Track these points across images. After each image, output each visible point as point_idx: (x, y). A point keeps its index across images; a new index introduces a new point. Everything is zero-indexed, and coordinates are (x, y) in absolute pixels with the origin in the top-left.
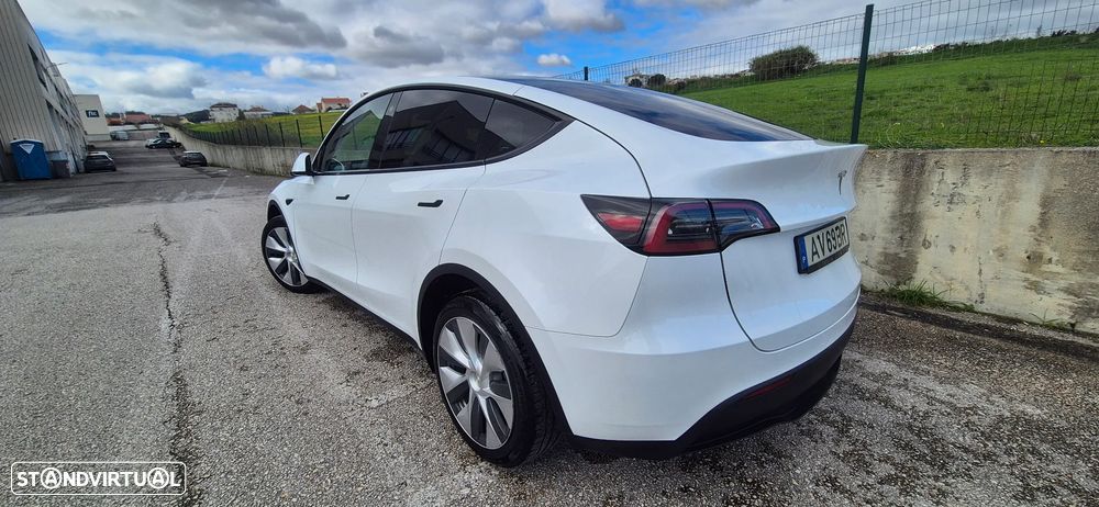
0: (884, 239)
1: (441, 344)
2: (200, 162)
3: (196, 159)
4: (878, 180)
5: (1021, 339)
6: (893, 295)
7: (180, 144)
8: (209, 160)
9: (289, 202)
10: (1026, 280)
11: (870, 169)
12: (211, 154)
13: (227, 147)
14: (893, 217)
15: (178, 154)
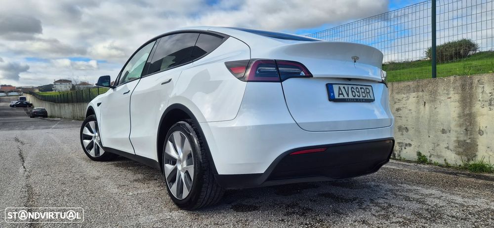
0: (456, 132)
1: (166, 151)
2: (43, 114)
3: (41, 113)
4: (448, 94)
6: (465, 168)
7: (31, 104)
8: (49, 114)
9: (99, 104)
11: (443, 89)
12: (51, 110)
13: (62, 105)
14: (459, 117)
15: (29, 111)
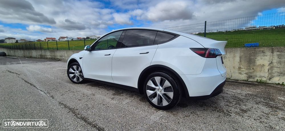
1: (148, 85)
2: (3, 55)
5: (240, 83)
8: (7, 54)
9: (80, 58)
10: (239, 72)
